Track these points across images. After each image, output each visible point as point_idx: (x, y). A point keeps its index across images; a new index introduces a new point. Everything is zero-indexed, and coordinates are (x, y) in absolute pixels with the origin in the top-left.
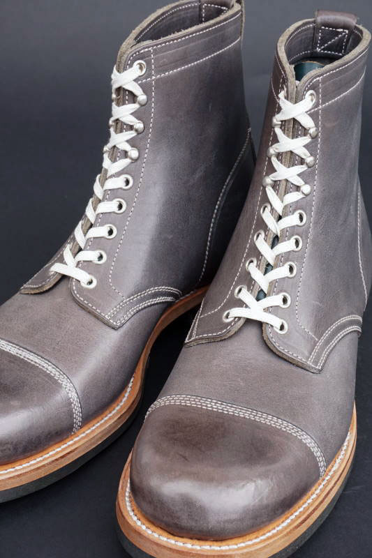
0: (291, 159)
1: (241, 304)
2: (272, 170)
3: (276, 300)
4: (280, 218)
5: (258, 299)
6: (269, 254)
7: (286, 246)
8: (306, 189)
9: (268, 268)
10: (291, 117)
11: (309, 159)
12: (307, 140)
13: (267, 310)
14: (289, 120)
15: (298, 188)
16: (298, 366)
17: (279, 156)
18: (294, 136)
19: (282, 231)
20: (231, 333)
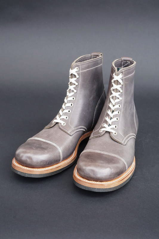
0: (116, 90)
1: (104, 127)
2: (112, 94)
3: (113, 126)
4: (114, 106)
5: (109, 126)
6: (111, 115)
7: (116, 113)
8: (121, 98)
9: (111, 118)
10: (117, 79)
11: (121, 91)
12: (121, 86)
13: (111, 129)
14: (116, 80)
15: (118, 98)
16: (119, 143)
17: (113, 90)
18: (117, 84)
19: (115, 109)
20: (102, 135)
